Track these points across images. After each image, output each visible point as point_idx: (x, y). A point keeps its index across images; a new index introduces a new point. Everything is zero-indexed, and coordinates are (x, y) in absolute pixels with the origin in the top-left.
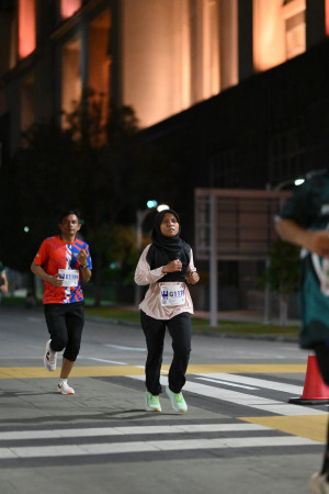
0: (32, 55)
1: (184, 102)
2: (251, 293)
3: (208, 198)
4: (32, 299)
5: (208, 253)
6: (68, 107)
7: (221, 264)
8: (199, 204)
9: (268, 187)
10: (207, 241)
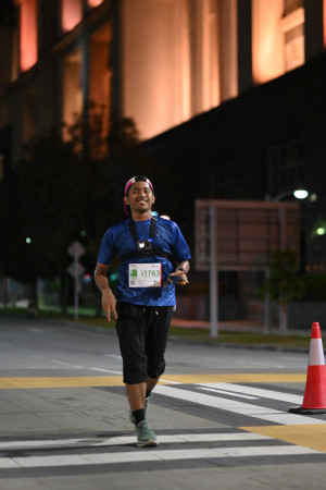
0: (34, 68)
1: (184, 114)
2: (251, 303)
3: (209, 209)
4: (33, 310)
5: (208, 264)
6: (69, 119)
7: (221, 275)
8: (199, 215)
9: (268, 198)
10: (208, 251)
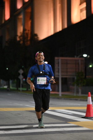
0: (9, 20)
3: (59, 60)
4: (9, 89)
6: (19, 34)
8: (56, 62)
9: (76, 56)
